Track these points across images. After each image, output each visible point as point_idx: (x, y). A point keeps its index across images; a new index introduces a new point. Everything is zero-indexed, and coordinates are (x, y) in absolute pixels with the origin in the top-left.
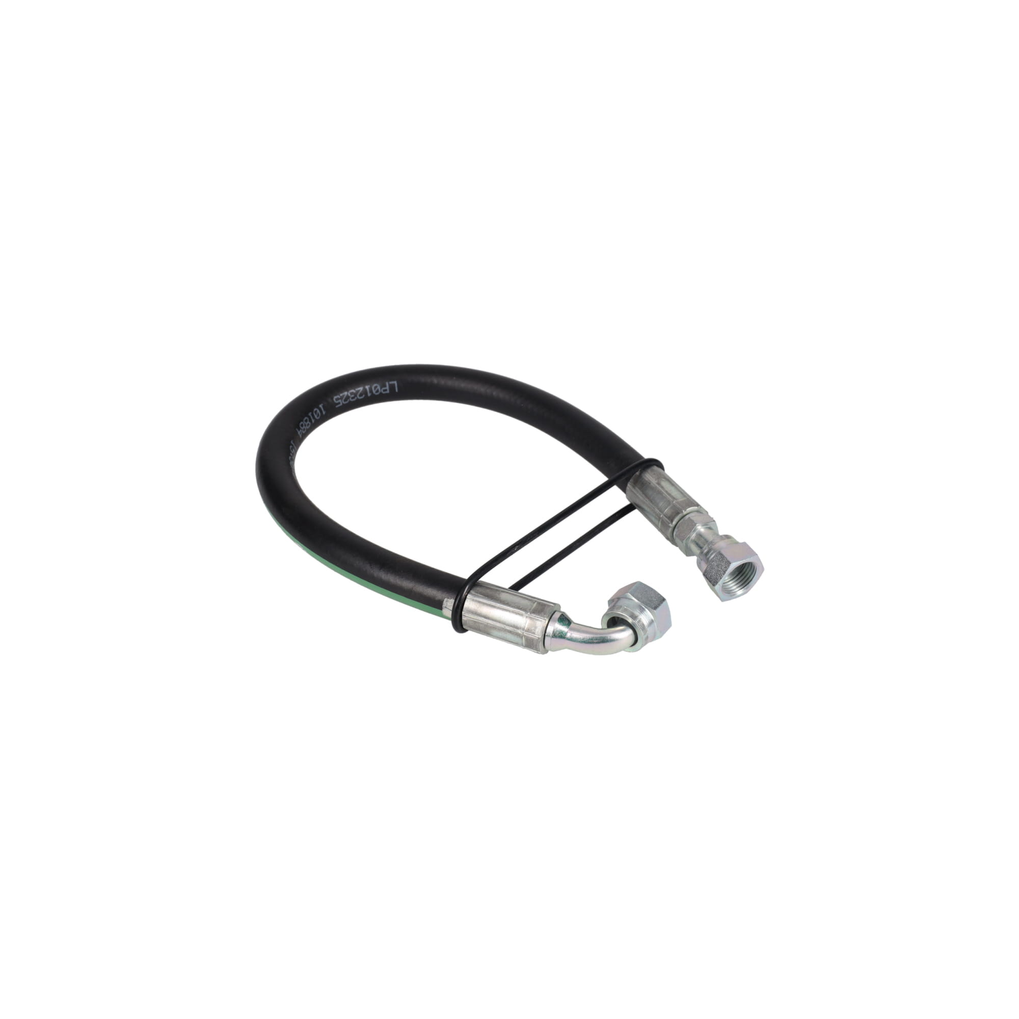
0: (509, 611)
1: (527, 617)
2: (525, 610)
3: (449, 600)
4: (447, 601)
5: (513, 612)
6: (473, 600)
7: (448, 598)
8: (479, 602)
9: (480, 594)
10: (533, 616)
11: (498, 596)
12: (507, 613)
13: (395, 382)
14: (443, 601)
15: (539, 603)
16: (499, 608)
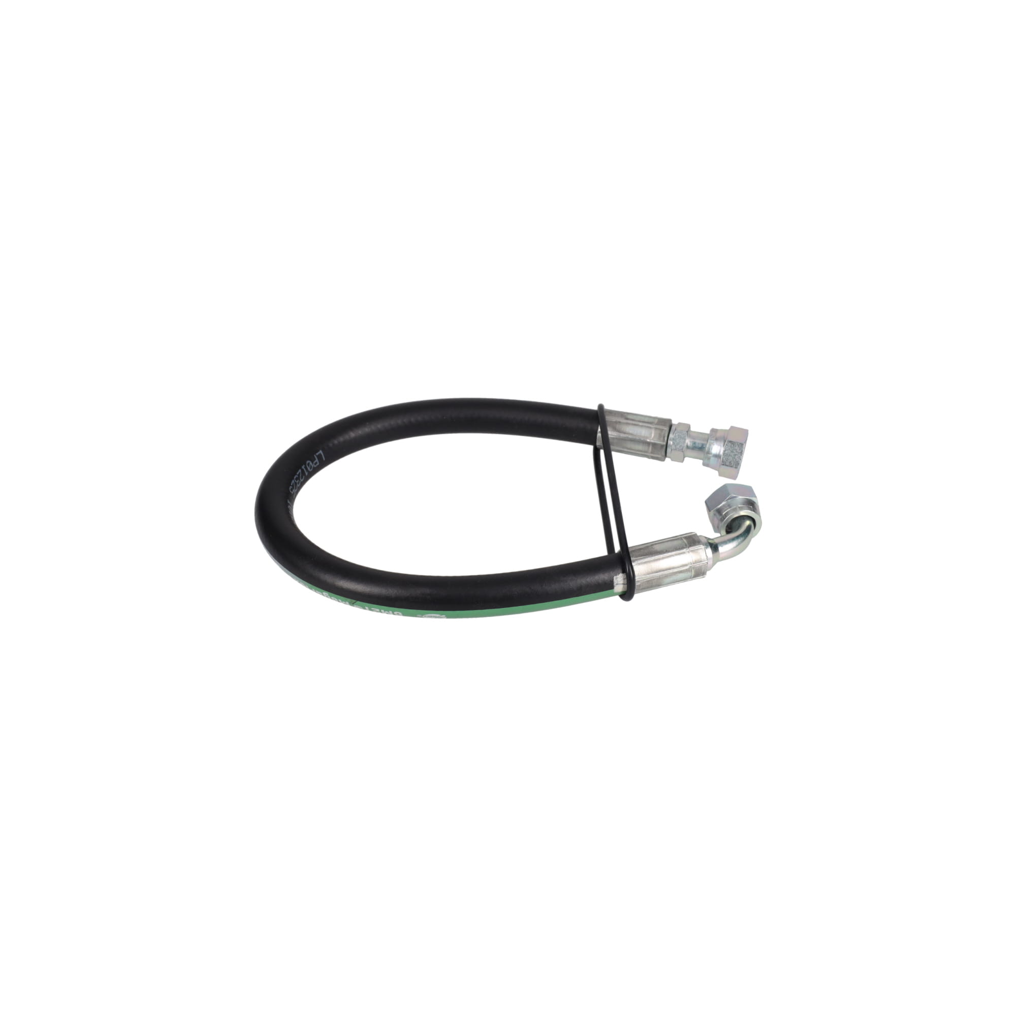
0: (673, 556)
1: (689, 552)
2: (683, 548)
3: (617, 576)
4: (616, 578)
5: (676, 555)
6: (639, 564)
7: (616, 575)
8: (645, 563)
9: (639, 557)
10: (691, 548)
11: (653, 550)
12: (672, 558)
13: (321, 452)
14: (613, 579)
15: (686, 538)
16: (663, 558)
